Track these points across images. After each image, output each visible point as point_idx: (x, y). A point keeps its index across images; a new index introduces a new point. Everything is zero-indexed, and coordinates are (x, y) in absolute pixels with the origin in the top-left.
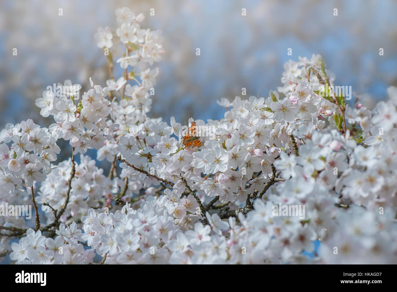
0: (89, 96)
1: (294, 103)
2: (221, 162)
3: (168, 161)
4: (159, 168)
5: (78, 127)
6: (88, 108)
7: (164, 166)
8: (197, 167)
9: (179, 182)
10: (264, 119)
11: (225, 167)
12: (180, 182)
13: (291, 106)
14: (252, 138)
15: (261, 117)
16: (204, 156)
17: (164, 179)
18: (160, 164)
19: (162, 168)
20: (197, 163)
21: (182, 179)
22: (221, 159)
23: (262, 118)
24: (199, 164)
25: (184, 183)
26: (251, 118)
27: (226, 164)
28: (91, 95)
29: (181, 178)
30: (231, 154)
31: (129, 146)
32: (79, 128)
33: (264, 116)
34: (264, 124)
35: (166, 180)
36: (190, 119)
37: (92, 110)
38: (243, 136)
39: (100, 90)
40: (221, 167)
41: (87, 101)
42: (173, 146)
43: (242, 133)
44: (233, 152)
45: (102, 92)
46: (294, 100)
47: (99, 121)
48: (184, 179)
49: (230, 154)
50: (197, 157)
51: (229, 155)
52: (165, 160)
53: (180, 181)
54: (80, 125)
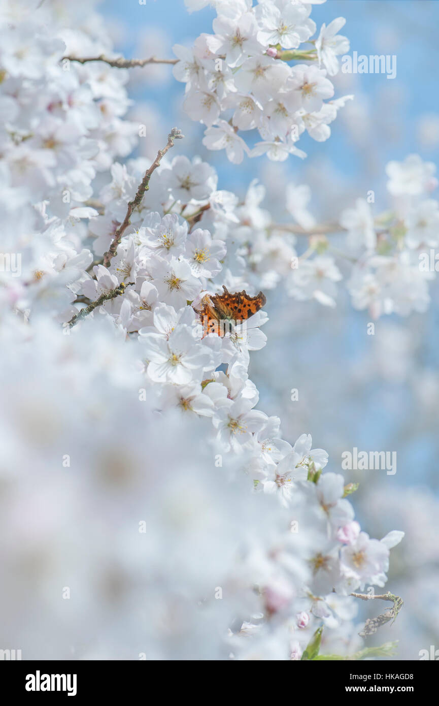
0: (315, 84)
1: (341, 532)
2: (171, 368)
3: (168, 253)
4: (147, 233)
5: (244, 51)
6: (289, 79)
7: (153, 244)
8: (156, 314)
9: (113, 281)
10: (275, 481)
11: (160, 377)
12: (112, 284)
13: (333, 527)
14: (232, 447)
15: (281, 472)
16: (188, 326)
17: (120, 246)
18: (158, 235)
19: (150, 240)
20: (165, 314)
21: (121, 287)
22: (179, 367)
23: (278, 476)
24: (163, 320)
25: (111, 291)
26: (277, 451)
27: (168, 378)
28: (318, 90)
29: (124, 285)
30: (191, 395)
31: (187, 183)
32: (241, 55)
33: (282, 481)
34: (263, 477)
35: (116, 254)
36: (267, 315)
37: (282, 91)
38: (236, 425)
39: (325, 118)
40: (160, 368)
41: (305, 78)
42: (199, 268)
43: (243, 425)
44: (196, 399)
45: (319, 122)
46: (350, 533)
47: (258, 103)
48: (122, 292)
49: (193, 389)
50: (180, 315)
51: (189, 387)
52: (168, 246)
53: (116, 281)
54: (249, 56)
